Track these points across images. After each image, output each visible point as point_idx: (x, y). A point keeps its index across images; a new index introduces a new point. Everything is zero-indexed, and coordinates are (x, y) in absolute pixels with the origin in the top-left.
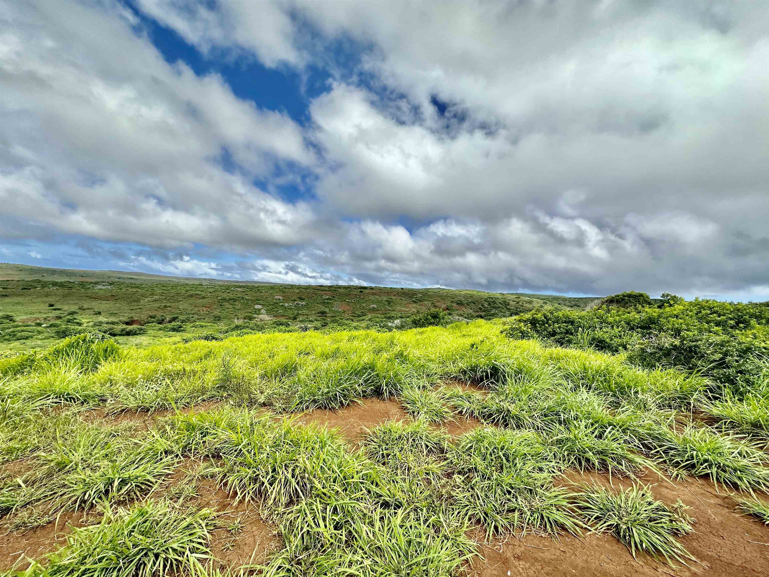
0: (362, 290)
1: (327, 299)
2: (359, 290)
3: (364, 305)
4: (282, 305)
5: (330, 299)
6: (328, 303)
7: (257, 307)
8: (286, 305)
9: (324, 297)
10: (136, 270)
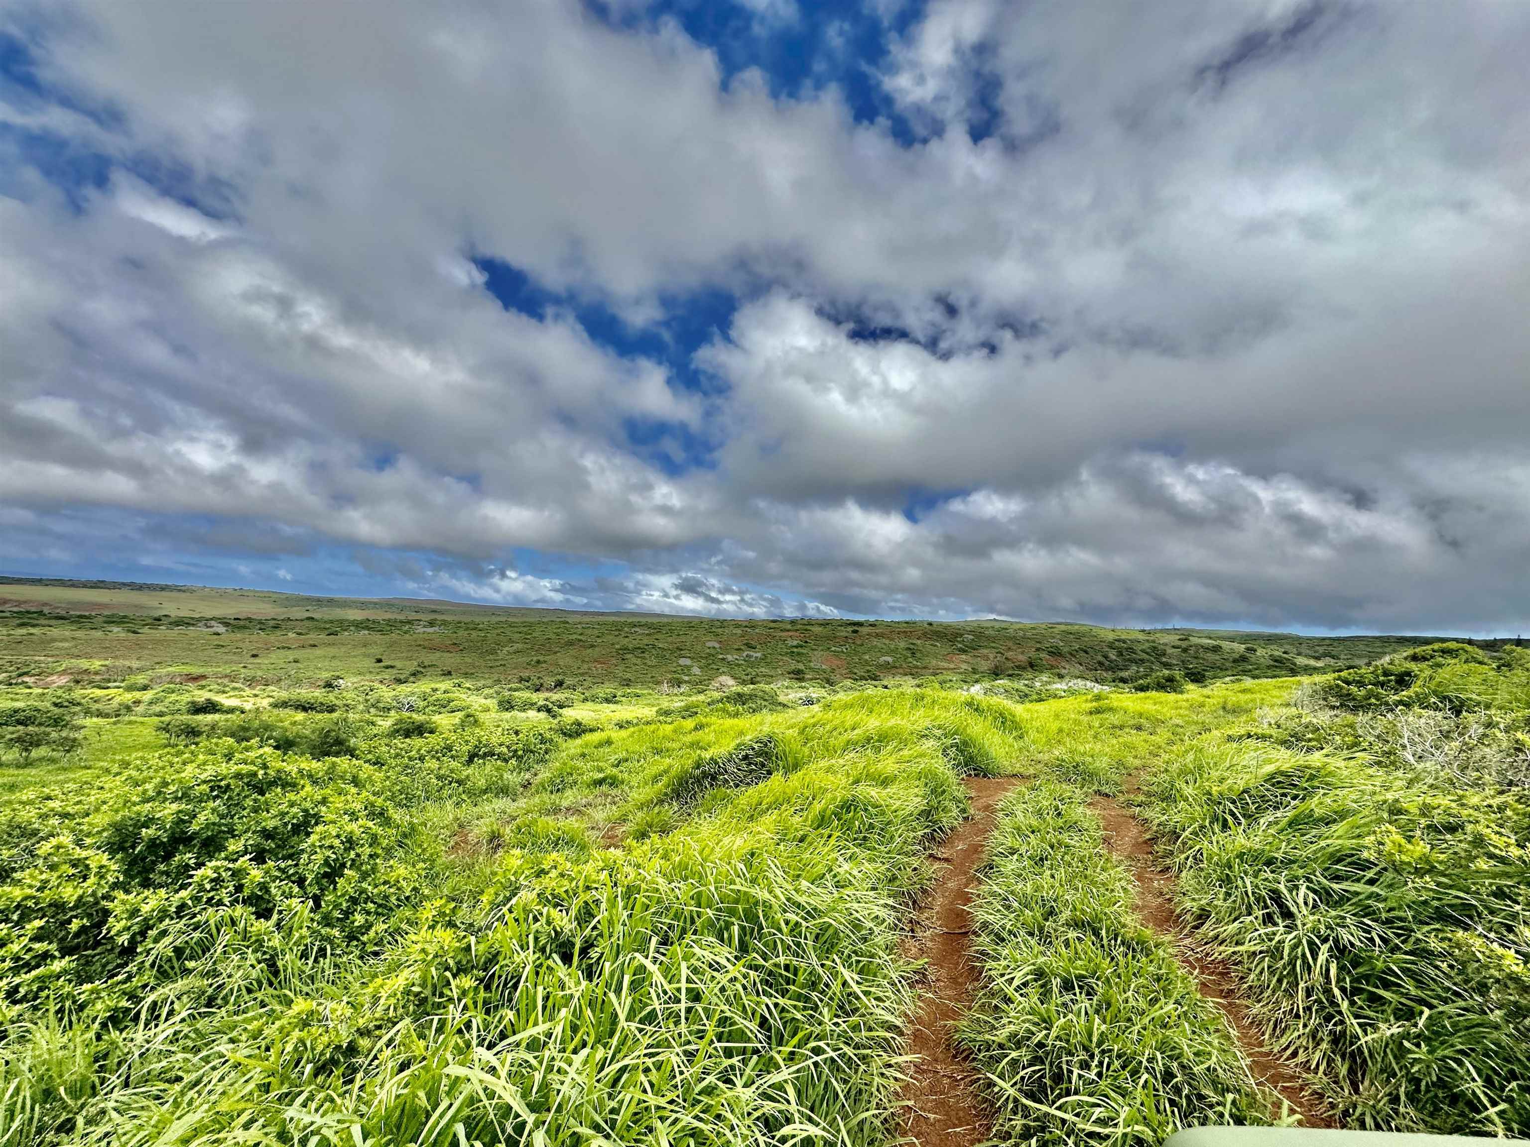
0: (856, 628)
1: (796, 647)
2: (850, 629)
3: (867, 657)
4: (723, 659)
5: (801, 647)
6: (799, 654)
7: (682, 661)
8: (730, 658)
9: (790, 642)
10: (432, 596)
